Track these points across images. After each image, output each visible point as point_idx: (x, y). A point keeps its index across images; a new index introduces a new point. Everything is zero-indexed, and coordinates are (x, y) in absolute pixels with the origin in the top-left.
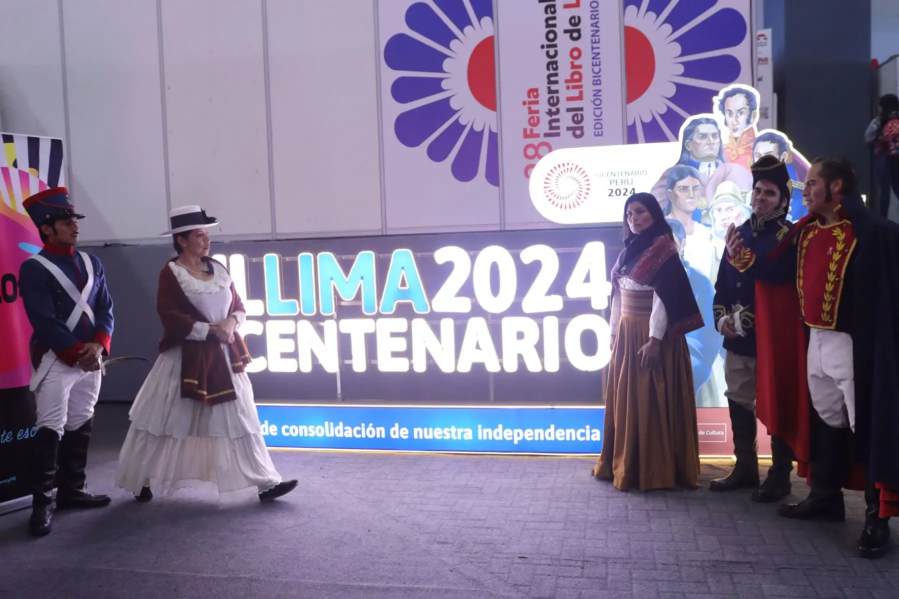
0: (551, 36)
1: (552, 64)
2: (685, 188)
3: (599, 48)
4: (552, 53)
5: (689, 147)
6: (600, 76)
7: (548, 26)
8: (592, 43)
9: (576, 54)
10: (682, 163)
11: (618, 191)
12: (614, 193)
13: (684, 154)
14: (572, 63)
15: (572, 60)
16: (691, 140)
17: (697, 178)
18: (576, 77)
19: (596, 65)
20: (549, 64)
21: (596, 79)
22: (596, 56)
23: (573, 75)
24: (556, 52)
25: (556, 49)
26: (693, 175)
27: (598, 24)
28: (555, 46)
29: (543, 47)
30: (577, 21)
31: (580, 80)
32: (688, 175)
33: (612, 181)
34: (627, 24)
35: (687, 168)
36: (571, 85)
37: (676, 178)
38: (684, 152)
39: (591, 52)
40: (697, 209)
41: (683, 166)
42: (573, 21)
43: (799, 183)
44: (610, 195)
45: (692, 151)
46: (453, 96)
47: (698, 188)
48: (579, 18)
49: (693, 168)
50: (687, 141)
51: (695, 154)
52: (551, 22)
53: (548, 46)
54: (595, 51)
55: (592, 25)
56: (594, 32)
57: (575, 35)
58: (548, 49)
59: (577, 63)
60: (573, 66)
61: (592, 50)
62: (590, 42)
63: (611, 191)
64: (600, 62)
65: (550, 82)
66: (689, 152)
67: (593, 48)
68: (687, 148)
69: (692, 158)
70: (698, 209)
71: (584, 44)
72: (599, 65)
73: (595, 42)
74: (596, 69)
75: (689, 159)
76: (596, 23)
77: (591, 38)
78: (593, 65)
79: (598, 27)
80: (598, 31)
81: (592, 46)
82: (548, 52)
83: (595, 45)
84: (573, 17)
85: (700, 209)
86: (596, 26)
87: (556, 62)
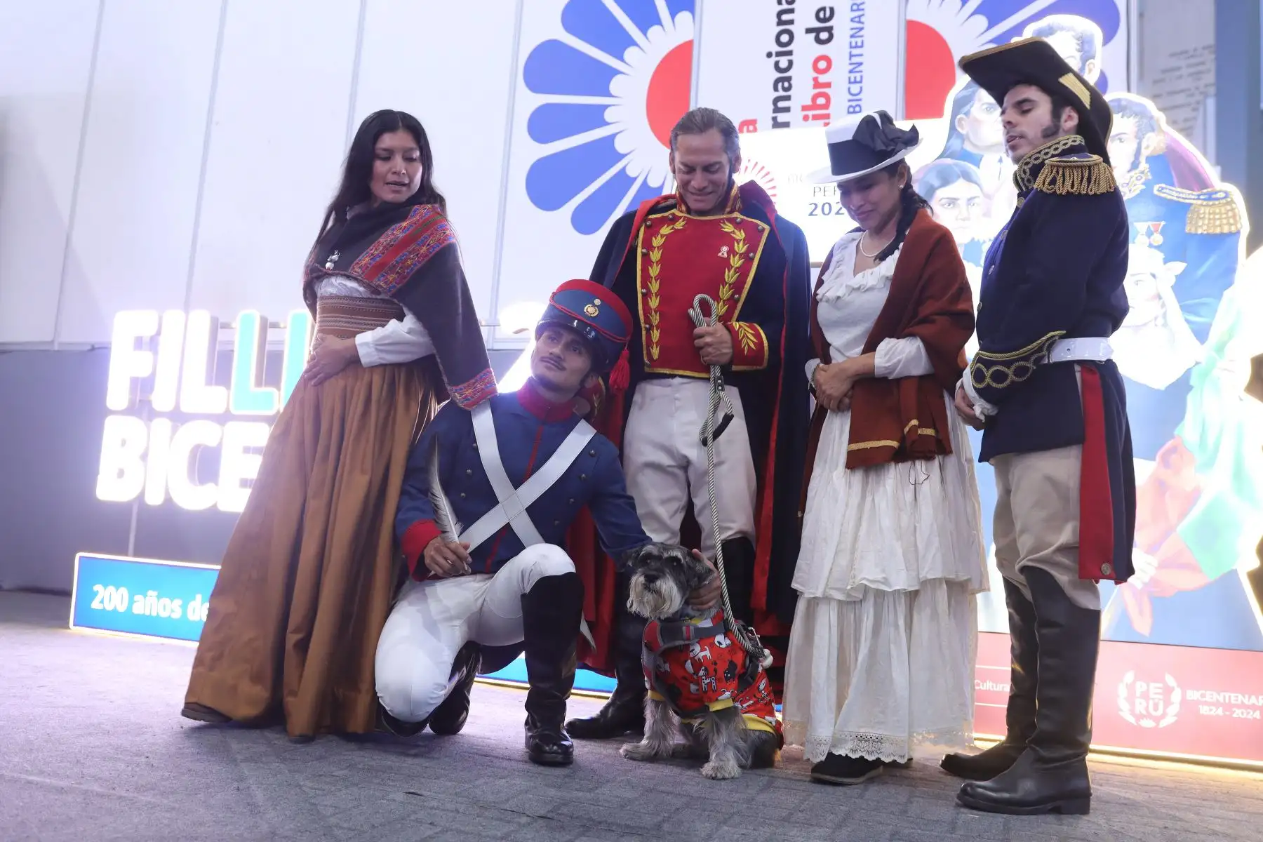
0: (785, 38)
1: (783, 81)
2: (952, 202)
3: (861, 55)
4: (783, 64)
5: (962, 129)
6: (860, 100)
7: (780, 23)
8: (851, 47)
9: (822, 65)
10: (947, 157)
11: (827, 207)
12: (819, 211)
13: (952, 141)
14: (815, 79)
15: (815, 75)
16: (967, 114)
17: (976, 183)
18: (821, 101)
19: (855, 82)
20: (777, 82)
21: (854, 104)
22: (856, 67)
23: (815, 98)
24: (791, 63)
25: (789, 58)
26: (967, 177)
27: (863, 19)
28: (790, 53)
29: (769, 55)
30: (828, 14)
31: (826, 106)
32: (959, 177)
33: (817, 190)
34: (910, 17)
35: (956, 165)
36: (810, 113)
37: (936, 183)
38: (954, 136)
39: (848, 62)
40: (973, 239)
41: (949, 161)
42: (821, 15)
43: (1179, 190)
44: (811, 214)
45: (967, 134)
46: (621, 132)
47: (976, 200)
48: (832, 10)
49: (970, 165)
50: (959, 117)
51: (972, 138)
52: (785, 17)
53: (779, 54)
54: (855, 60)
55: (852, 20)
56: (854, 31)
57: (824, 36)
58: (777, 59)
59: (823, 79)
60: (817, 84)
61: (850, 59)
62: (848, 46)
63: (813, 206)
64: (861, 77)
65: (777, 110)
66: (963, 138)
67: (851, 56)
68: (959, 129)
69: (968, 147)
70: (976, 240)
71: (837, 49)
72: (861, 82)
73: (856, 47)
74: (855, 88)
75: (962, 148)
76: (859, 17)
77: (848, 40)
78: (850, 82)
79: (863, 23)
80: (861, 29)
81: (850, 53)
82: (777, 64)
83: (855, 51)
84: (823, 9)
85: (978, 241)
86: (859, 22)
87: (789, 79)
